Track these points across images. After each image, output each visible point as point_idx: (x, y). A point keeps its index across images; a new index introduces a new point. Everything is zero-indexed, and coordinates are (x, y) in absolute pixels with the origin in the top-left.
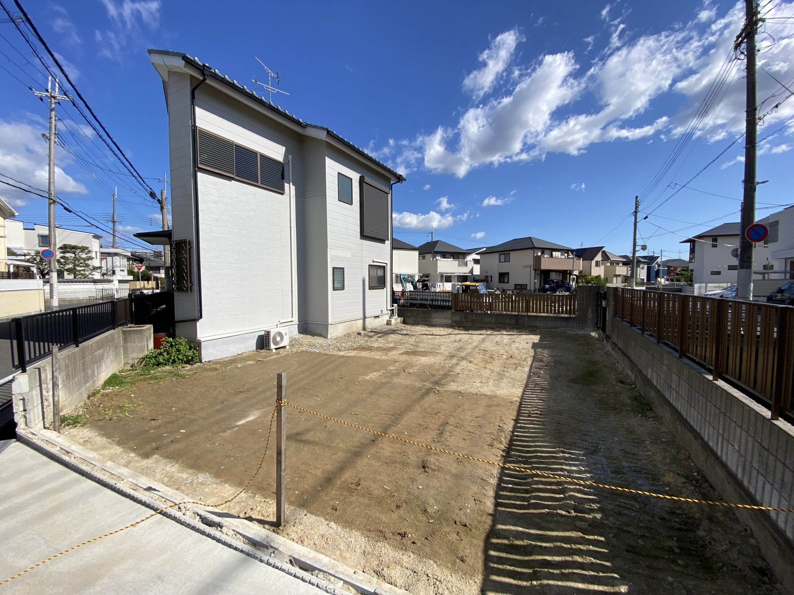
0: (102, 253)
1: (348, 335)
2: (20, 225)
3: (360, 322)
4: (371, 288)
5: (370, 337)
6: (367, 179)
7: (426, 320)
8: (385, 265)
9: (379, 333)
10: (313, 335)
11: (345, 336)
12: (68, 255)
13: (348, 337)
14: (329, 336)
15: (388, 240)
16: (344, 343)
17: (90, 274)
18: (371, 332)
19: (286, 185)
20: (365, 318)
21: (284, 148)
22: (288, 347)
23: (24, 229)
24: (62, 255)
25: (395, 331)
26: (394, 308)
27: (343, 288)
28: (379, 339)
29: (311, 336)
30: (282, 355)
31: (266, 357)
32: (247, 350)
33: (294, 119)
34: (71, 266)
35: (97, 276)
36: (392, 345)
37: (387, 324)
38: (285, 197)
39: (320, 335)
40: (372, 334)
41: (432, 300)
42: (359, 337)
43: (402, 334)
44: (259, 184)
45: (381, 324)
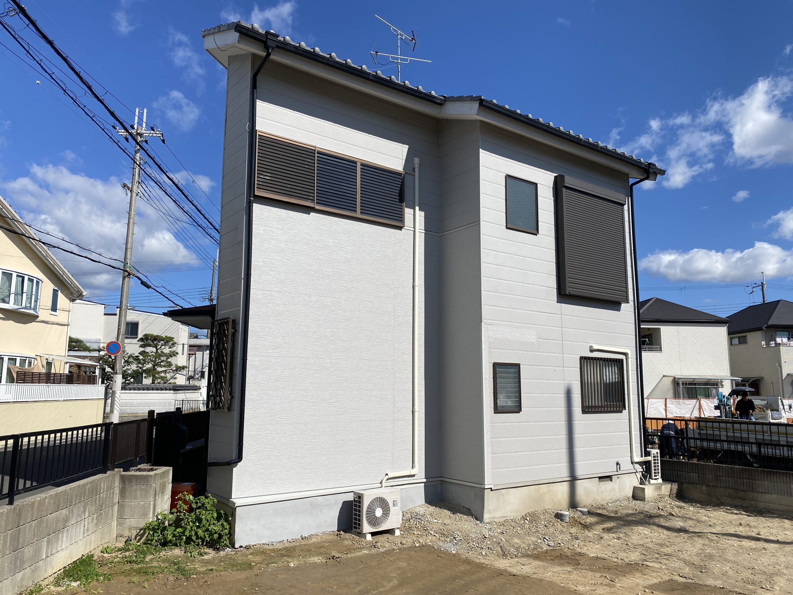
0: (190, 346)
1: (532, 517)
2: (101, 309)
3: (563, 490)
4: (586, 410)
5: (586, 527)
6: (569, 181)
7: (741, 494)
8: (623, 357)
9: (609, 518)
10: (455, 508)
11: (524, 518)
12: (149, 349)
13: (531, 522)
14: (487, 517)
15: (627, 301)
16: (518, 536)
17: (172, 378)
18: (590, 513)
19: (408, 212)
20: (573, 479)
21: (405, 148)
22: (397, 533)
23: (105, 314)
24: (142, 349)
25: (651, 517)
26: (649, 458)
27: (518, 409)
28: (606, 536)
29: (448, 513)
30: (382, 550)
31: (349, 550)
32: (320, 531)
33: (421, 92)
34: (150, 366)
35: (181, 380)
36: (634, 556)
37: (634, 497)
38: (405, 234)
39: (468, 512)
40: (590, 520)
41: (759, 444)
42: (558, 524)
43: (668, 529)
44: (358, 215)
45: (617, 495)
